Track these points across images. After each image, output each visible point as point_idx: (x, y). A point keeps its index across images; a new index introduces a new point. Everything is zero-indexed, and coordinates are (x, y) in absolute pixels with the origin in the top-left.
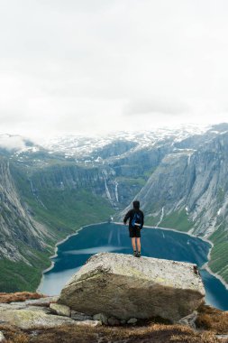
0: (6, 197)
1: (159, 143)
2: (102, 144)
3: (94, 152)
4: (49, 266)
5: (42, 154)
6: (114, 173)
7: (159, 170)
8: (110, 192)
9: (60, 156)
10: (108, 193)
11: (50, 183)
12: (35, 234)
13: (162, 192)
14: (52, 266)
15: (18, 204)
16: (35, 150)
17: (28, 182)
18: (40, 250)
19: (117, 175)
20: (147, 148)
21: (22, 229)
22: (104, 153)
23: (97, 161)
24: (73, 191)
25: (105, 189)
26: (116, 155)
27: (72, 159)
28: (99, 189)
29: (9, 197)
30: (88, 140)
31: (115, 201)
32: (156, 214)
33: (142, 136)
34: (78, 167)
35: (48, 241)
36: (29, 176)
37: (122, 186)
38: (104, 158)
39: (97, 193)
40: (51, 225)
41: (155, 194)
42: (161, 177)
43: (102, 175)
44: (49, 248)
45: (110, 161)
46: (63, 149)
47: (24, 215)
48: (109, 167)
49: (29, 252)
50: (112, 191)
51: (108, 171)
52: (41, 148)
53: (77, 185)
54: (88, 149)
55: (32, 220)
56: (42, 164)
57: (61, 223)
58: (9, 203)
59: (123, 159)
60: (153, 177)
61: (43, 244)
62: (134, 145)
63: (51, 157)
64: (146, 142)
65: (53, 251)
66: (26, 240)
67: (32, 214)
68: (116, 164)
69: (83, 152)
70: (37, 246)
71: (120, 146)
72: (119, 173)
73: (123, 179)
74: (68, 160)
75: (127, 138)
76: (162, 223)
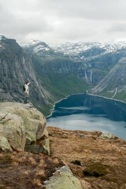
0: (28, 75)
1: (118, 51)
2: (86, 48)
3: (80, 53)
4: (49, 115)
5: (51, 52)
6: (90, 66)
7: (117, 66)
8: (88, 77)
9: (61, 54)
10: (86, 77)
11: (54, 69)
12: (43, 96)
13: (117, 79)
14: (51, 115)
15: (35, 79)
16: (47, 49)
17: (42, 67)
18: (45, 105)
19: (92, 67)
20: (111, 53)
21: (36, 93)
22: (86, 54)
23: (82, 58)
24: (67, 74)
25: (84, 75)
26: (93, 55)
27: (67, 56)
28: (81, 74)
29: (30, 75)
30: (78, 46)
31: (90, 82)
32: (113, 91)
33: (109, 46)
34: (70, 61)
35: (50, 101)
36: (42, 64)
37: (95, 73)
38: (86, 57)
39: (80, 76)
40: (52, 92)
41: (113, 80)
42: (117, 71)
43: (84, 66)
44: (50, 105)
45: (89, 59)
46: (63, 50)
47: (38, 85)
48: (88, 62)
49: (39, 106)
50: (88, 76)
51: (87, 65)
52: (50, 48)
53: (69, 71)
54: (77, 51)
55: (42, 89)
56: (50, 58)
57: (58, 91)
58: (30, 78)
59: (96, 59)
60: (113, 70)
61: (47, 102)
62: (104, 50)
63: (56, 54)
64: (111, 49)
65: (52, 106)
66: (38, 99)
67: (43, 85)
68: (93, 61)
69: (74, 53)
70: (44, 103)
71: (96, 50)
72: (93, 65)
73: (95, 70)
74: (65, 56)
75: (100, 47)
76: (115, 96)
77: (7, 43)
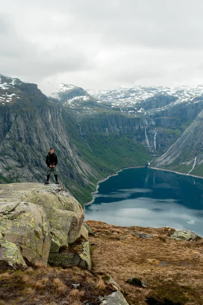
0: (57, 138)
1: (197, 99)
2: (146, 96)
3: (137, 104)
4: (90, 201)
5: (92, 103)
6: (154, 123)
7: (195, 124)
9: (108, 105)
10: (147, 141)
11: (97, 129)
12: (80, 172)
13: (196, 143)
14: (93, 201)
15: (67, 145)
16: (85, 98)
17: (78, 126)
18: (83, 186)
19: (157, 125)
20: (185, 103)
21: (69, 167)
22: (147, 105)
23: (140, 111)
24: (116, 137)
25: (145, 138)
26: (157, 107)
27: (117, 109)
28: (139, 137)
29: (60, 139)
30: (133, 92)
31: (153, 148)
32: (189, 163)
33: (182, 91)
34: (122, 116)
35: (91, 179)
36: (78, 121)
37: (160, 135)
38: (146, 109)
39: (138, 140)
40: (95, 166)
41: (189, 145)
42: (196, 130)
43: (143, 124)
44: (91, 185)
45: (150, 112)
46: (110, 99)
47: (72, 155)
48: (149, 118)
49: (74, 187)
50: (151, 139)
51: (149, 121)
52: (90, 97)
53: (120, 132)
54: (132, 101)
55: (79, 160)
56: (90, 111)
57: (103, 164)
58: (60, 144)
59: (163, 112)
60: (189, 130)
61: (87, 181)
62: (174, 99)
63: (99, 106)
64: (186, 97)
65: (94, 187)
66: (72, 176)
67: (79, 155)
68: (157, 115)
69: (128, 103)
70: (81, 183)
71: (162, 99)
72: (158, 123)
73: (162, 129)
74: (114, 109)
75: (168, 93)
76: (193, 171)
77: (23, 89)
